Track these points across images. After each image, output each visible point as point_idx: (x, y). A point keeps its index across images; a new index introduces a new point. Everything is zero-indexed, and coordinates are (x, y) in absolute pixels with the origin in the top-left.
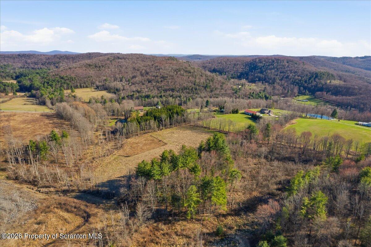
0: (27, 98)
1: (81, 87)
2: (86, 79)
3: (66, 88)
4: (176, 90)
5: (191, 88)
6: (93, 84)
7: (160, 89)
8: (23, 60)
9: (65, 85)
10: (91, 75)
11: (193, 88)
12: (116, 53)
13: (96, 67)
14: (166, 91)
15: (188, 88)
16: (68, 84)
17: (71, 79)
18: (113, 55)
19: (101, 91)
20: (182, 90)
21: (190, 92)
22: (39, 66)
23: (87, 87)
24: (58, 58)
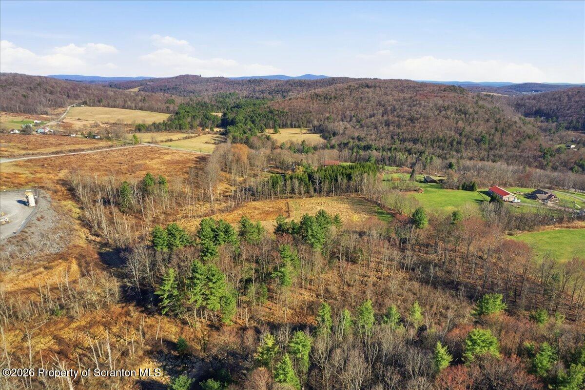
0: (219, 136)
1: (291, 126)
2: (301, 116)
3: (271, 126)
4: (421, 142)
5: (449, 141)
6: (309, 123)
7: (395, 137)
8: (252, 87)
9: (271, 123)
10: (311, 109)
11: (454, 140)
12: (372, 78)
13: (326, 98)
14: (403, 140)
15: (444, 140)
16: (275, 121)
17: (282, 114)
18: (360, 82)
19: (314, 133)
20: (433, 141)
21: (446, 146)
22: (265, 95)
23: (299, 127)
24: (290, 84)
